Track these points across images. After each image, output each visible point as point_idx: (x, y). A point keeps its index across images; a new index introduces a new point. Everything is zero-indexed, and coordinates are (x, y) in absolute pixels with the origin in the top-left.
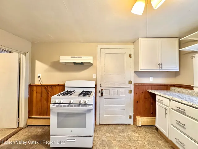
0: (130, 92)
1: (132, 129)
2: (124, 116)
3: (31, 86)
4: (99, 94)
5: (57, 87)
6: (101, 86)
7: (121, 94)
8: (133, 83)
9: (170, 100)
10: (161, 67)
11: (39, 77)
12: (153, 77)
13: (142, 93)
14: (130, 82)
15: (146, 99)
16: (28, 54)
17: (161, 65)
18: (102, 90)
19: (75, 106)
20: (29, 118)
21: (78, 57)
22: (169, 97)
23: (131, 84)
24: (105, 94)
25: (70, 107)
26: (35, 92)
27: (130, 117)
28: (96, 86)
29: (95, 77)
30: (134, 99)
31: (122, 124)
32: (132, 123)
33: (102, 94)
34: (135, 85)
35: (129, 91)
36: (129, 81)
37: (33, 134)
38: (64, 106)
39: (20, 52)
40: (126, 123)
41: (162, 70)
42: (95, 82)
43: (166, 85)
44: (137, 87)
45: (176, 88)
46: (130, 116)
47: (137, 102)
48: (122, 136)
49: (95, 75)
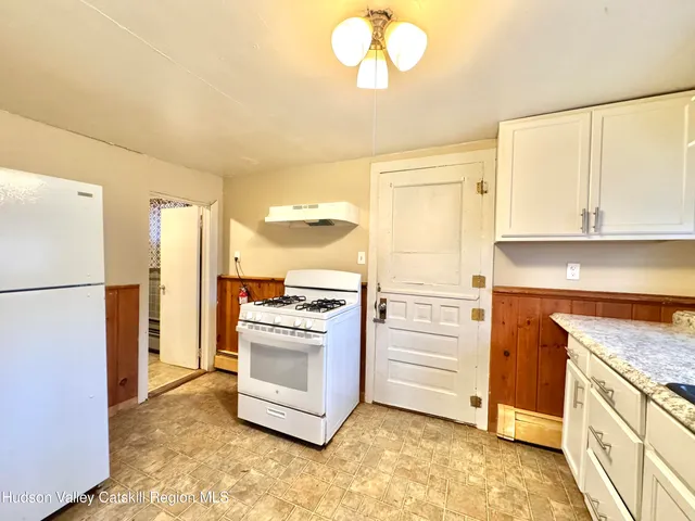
0: (478, 315)
1: (471, 440)
2: (455, 395)
3: (221, 280)
4: (372, 314)
5: (271, 285)
6: (379, 290)
7: (447, 320)
8: (489, 284)
10: (592, 223)
11: (236, 259)
12: (583, 265)
13: (529, 323)
14: (479, 281)
15: (545, 346)
16: (215, 207)
17: (593, 217)
18: (383, 301)
19: (285, 333)
20: (218, 353)
21: (311, 207)
23: (484, 286)
24: (394, 314)
25: (274, 334)
26: (229, 294)
27: (476, 402)
28: (364, 287)
29: (363, 262)
30: (492, 343)
31: (446, 420)
32: (483, 425)
33: (383, 312)
34: (498, 294)
35: (473, 310)
36: (475, 278)
37: (220, 387)
38: (264, 329)
39: (200, 204)
40: (460, 419)
41: (601, 235)
42: (359, 276)
43: (645, 299)
44: (506, 299)
46: (476, 397)
47: (507, 354)
48: (425, 449)
49: (362, 254)
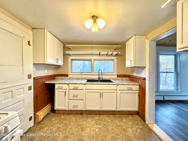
0: (30, 88)
1: (37, 129)
2: (24, 123)
8: (32, 77)
9: (68, 84)
13: (41, 86)
14: (29, 76)
22: (67, 83)
23: (31, 78)
27: (31, 119)
44: (36, 81)
45: (60, 77)
46: (30, 117)
47: (37, 97)
